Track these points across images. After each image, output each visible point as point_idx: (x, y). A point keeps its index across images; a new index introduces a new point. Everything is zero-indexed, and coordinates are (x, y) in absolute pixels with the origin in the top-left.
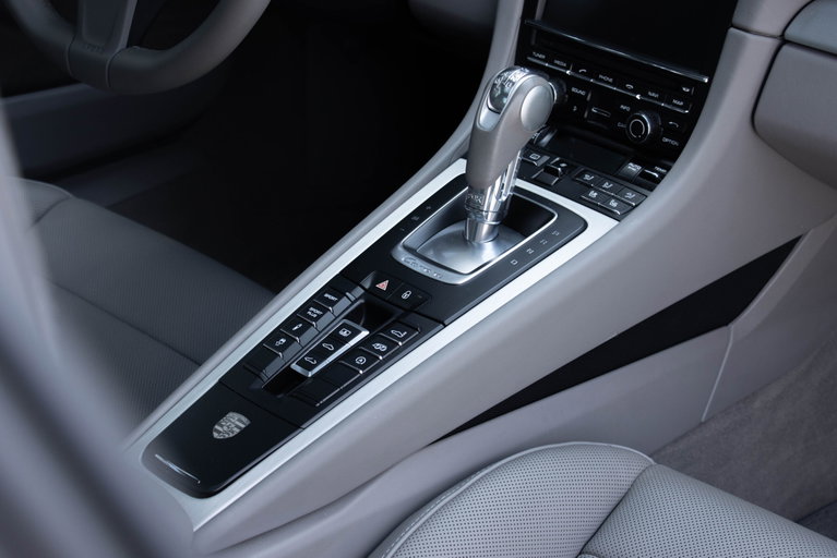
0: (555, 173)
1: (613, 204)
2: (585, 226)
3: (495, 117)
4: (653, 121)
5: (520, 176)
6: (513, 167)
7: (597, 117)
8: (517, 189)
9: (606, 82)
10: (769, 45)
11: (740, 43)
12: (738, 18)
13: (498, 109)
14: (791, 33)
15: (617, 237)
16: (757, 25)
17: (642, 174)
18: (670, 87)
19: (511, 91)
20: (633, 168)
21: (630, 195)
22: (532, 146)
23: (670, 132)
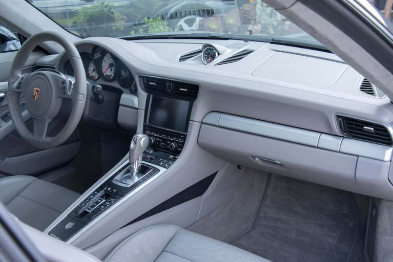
0: (153, 159)
1: (166, 165)
2: (160, 170)
3: (135, 146)
4: (175, 144)
5: (143, 160)
6: (140, 158)
7: (163, 145)
8: (142, 163)
9: (164, 136)
10: (199, 124)
11: (192, 124)
12: (191, 119)
13: (135, 143)
14: (204, 121)
15: (167, 173)
16: (195, 120)
17: (174, 158)
18: (178, 136)
19: (138, 139)
20: (172, 156)
21: (170, 163)
22: (145, 152)
23: (179, 147)
